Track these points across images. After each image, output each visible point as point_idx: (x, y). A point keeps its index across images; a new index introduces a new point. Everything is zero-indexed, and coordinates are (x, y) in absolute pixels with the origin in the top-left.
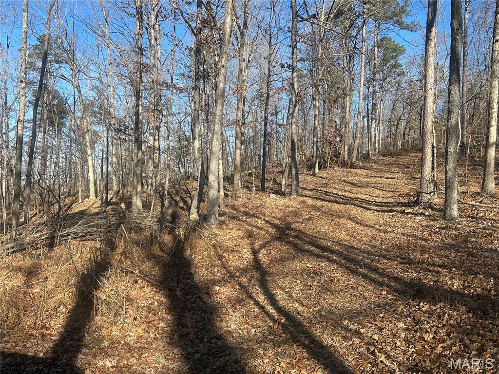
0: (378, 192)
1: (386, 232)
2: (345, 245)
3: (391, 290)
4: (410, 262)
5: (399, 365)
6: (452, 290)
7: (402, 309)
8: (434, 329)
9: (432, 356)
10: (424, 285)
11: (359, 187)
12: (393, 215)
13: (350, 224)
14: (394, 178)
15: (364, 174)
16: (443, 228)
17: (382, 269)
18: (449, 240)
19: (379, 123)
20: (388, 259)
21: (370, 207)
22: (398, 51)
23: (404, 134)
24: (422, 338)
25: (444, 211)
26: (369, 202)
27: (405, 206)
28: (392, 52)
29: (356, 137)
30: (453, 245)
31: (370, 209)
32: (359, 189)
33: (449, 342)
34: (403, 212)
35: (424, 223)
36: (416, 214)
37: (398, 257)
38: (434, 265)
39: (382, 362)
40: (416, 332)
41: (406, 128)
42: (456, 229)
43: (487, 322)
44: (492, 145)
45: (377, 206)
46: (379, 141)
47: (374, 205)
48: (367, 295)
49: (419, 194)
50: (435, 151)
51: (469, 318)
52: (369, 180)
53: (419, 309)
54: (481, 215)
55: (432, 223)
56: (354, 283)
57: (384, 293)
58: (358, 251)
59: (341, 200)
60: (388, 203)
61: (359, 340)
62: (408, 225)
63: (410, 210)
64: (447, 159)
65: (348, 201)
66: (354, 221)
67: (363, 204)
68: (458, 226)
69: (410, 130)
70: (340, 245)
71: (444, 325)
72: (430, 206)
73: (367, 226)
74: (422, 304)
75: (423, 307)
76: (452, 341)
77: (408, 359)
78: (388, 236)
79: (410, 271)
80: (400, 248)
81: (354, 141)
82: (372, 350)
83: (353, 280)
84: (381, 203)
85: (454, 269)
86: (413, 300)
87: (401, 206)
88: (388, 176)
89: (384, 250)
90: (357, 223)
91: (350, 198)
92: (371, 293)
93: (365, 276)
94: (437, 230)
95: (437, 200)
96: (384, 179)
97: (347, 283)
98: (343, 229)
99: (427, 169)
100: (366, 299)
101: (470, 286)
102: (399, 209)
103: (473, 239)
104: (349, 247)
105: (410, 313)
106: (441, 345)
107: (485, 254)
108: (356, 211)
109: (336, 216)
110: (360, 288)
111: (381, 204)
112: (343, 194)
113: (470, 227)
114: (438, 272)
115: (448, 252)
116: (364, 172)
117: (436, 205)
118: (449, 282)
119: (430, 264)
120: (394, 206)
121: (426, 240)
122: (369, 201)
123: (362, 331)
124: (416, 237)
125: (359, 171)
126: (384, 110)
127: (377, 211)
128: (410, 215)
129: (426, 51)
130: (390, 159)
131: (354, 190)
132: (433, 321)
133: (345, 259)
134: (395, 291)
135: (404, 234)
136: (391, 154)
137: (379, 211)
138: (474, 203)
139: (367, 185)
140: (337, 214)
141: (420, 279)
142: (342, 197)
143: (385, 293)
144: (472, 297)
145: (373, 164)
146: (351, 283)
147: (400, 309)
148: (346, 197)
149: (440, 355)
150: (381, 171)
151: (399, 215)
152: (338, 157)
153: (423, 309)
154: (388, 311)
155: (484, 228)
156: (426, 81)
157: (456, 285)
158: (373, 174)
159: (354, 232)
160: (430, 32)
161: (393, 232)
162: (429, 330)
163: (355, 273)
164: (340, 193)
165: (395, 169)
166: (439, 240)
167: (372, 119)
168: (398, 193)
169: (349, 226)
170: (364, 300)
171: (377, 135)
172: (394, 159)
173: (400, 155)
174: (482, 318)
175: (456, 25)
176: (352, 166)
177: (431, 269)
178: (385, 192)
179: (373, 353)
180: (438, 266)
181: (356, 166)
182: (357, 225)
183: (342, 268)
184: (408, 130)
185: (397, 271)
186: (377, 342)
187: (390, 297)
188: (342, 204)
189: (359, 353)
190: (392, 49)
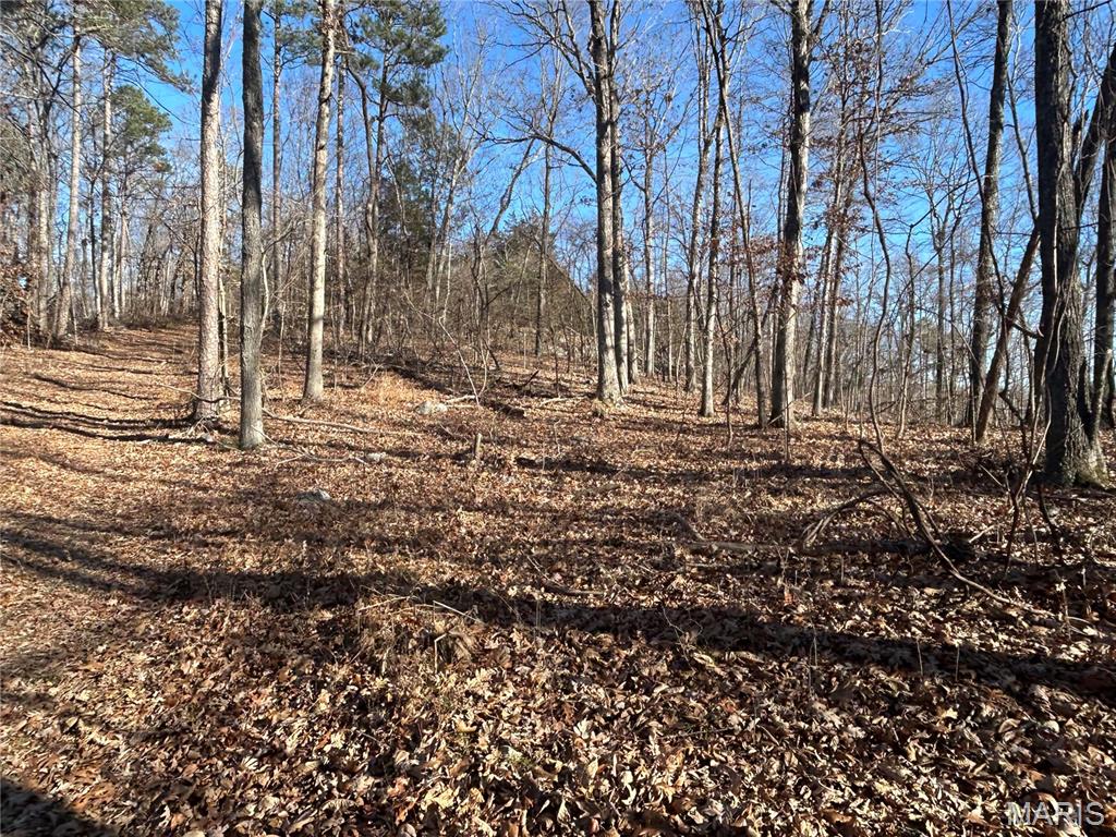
0: (115, 401)
1: (127, 479)
2: (29, 516)
3: (126, 595)
4: (172, 534)
5: (129, 735)
6: (241, 573)
7: (147, 627)
8: (201, 651)
9: (195, 701)
10: (193, 572)
11: (73, 389)
12: (144, 446)
13: (45, 471)
14: (151, 373)
15: (85, 362)
16: (238, 465)
17: (112, 555)
18: (247, 485)
19: (119, 260)
20: (125, 534)
21: (95, 431)
22: (158, 122)
23: (173, 288)
24: (179, 672)
25: (239, 434)
26: (94, 422)
27: (170, 427)
28: (146, 121)
29: (65, 284)
30: (253, 493)
31: (94, 436)
32: (73, 394)
33: (227, 667)
34: (164, 439)
35: (204, 458)
36: (188, 442)
37: (148, 527)
38: (215, 533)
39: (92, 742)
40: (168, 663)
41: (176, 277)
42: (260, 465)
43: (292, 616)
44: (317, 321)
45: (111, 428)
46: (120, 295)
47: (104, 426)
48: (73, 614)
49: (196, 403)
50: (225, 325)
51: (266, 615)
52: (96, 375)
53: (180, 621)
54: (302, 437)
55: (218, 456)
56: (45, 594)
57: (113, 602)
58: (60, 526)
59: (28, 419)
60: (134, 421)
61: (43, 713)
62: (173, 462)
63: (178, 434)
64: (243, 339)
65: (42, 420)
66: (55, 463)
67: (79, 426)
68: (263, 459)
69: (184, 280)
70: (15, 516)
71: (221, 639)
72: (216, 426)
73: (85, 471)
74: (185, 609)
75: (188, 614)
76: (232, 664)
77: (148, 720)
78: (131, 488)
79: (169, 550)
80: (153, 508)
81: (61, 290)
82: (71, 725)
83: (42, 589)
84: (121, 421)
85: (249, 535)
86: (169, 606)
87: (161, 428)
88: (139, 367)
89: (120, 516)
90: (64, 466)
91: (51, 413)
92: (82, 608)
93: (72, 577)
94: (227, 468)
95: (230, 414)
96: (129, 374)
97: (26, 597)
98: (27, 482)
99: (210, 356)
100: (69, 622)
101: (270, 562)
102: (157, 432)
103: (286, 480)
104: (39, 518)
105: (162, 632)
106: (212, 676)
107: (302, 502)
108: (61, 442)
109: (11, 454)
110: (58, 603)
111: (121, 425)
112: (34, 404)
113: (282, 459)
114: (220, 545)
115: (243, 507)
116: (87, 358)
117: (227, 422)
118: (239, 560)
119: (210, 533)
120: (148, 428)
121: (205, 489)
122: (95, 419)
123: (53, 691)
124: (187, 484)
125: (74, 356)
126: (129, 234)
127: (111, 438)
128: (177, 445)
129: (203, 137)
130: (143, 334)
131: (61, 395)
132: (202, 636)
133: (26, 546)
134: (135, 594)
135: (163, 482)
136: (145, 325)
137: (115, 439)
138: (291, 417)
139: (91, 386)
140: (15, 449)
141: (186, 563)
142: (30, 411)
143: (115, 602)
144: (272, 578)
145: (107, 343)
146: (38, 595)
147: (143, 627)
148: (40, 411)
149: (210, 694)
150: (123, 357)
151: (155, 444)
152: (22, 323)
153: (188, 618)
154: (118, 636)
155: (305, 460)
156: (203, 192)
157: (250, 563)
158: (107, 362)
159: (55, 486)
160: (210, 101)
161: (142, 478)
162: (193, 654)
163: (47, 572)
164: (25, 403)
165: (154, 355)
166: (229, 487)
167: (104, 249)
168: (157, 403)
169: (43, 474)
170: (64, 625)
171: (116, 283)
172: (152, 335)
173: (164, 327)
174: (285, 611)
175: (251, 101)
176: (57, 344)
177: (210, 540)
178: (130, 401)
179: (74, 731)
180: (222, 534)
181: (68, 345)
182: (63, 471)
183: (18, 567)
184: (180, 280)
185: (143, 554)
186: (85, 706)
187: (125, 607)
188: (28, 426)
189: (41, 739)
190: (145, 114)
